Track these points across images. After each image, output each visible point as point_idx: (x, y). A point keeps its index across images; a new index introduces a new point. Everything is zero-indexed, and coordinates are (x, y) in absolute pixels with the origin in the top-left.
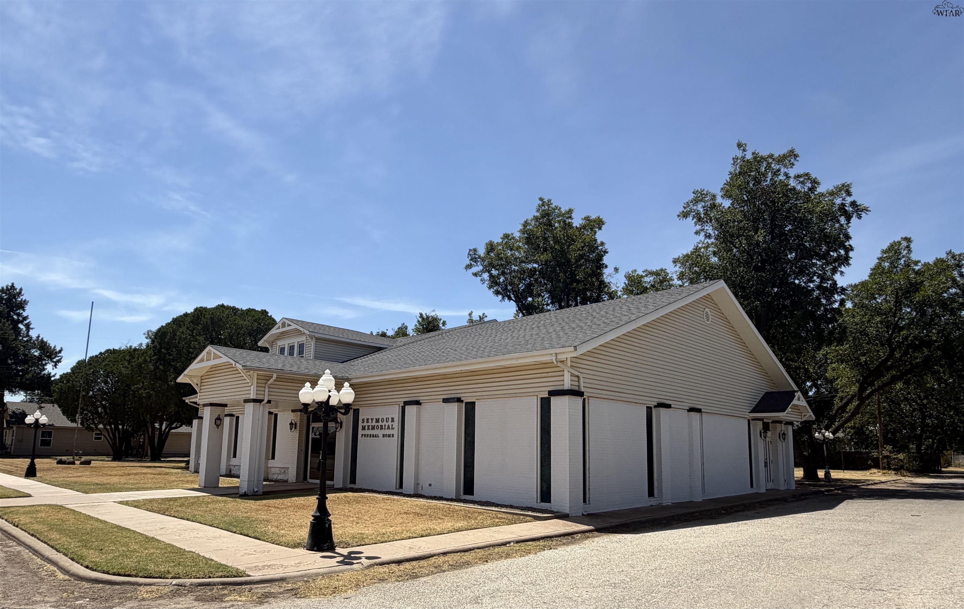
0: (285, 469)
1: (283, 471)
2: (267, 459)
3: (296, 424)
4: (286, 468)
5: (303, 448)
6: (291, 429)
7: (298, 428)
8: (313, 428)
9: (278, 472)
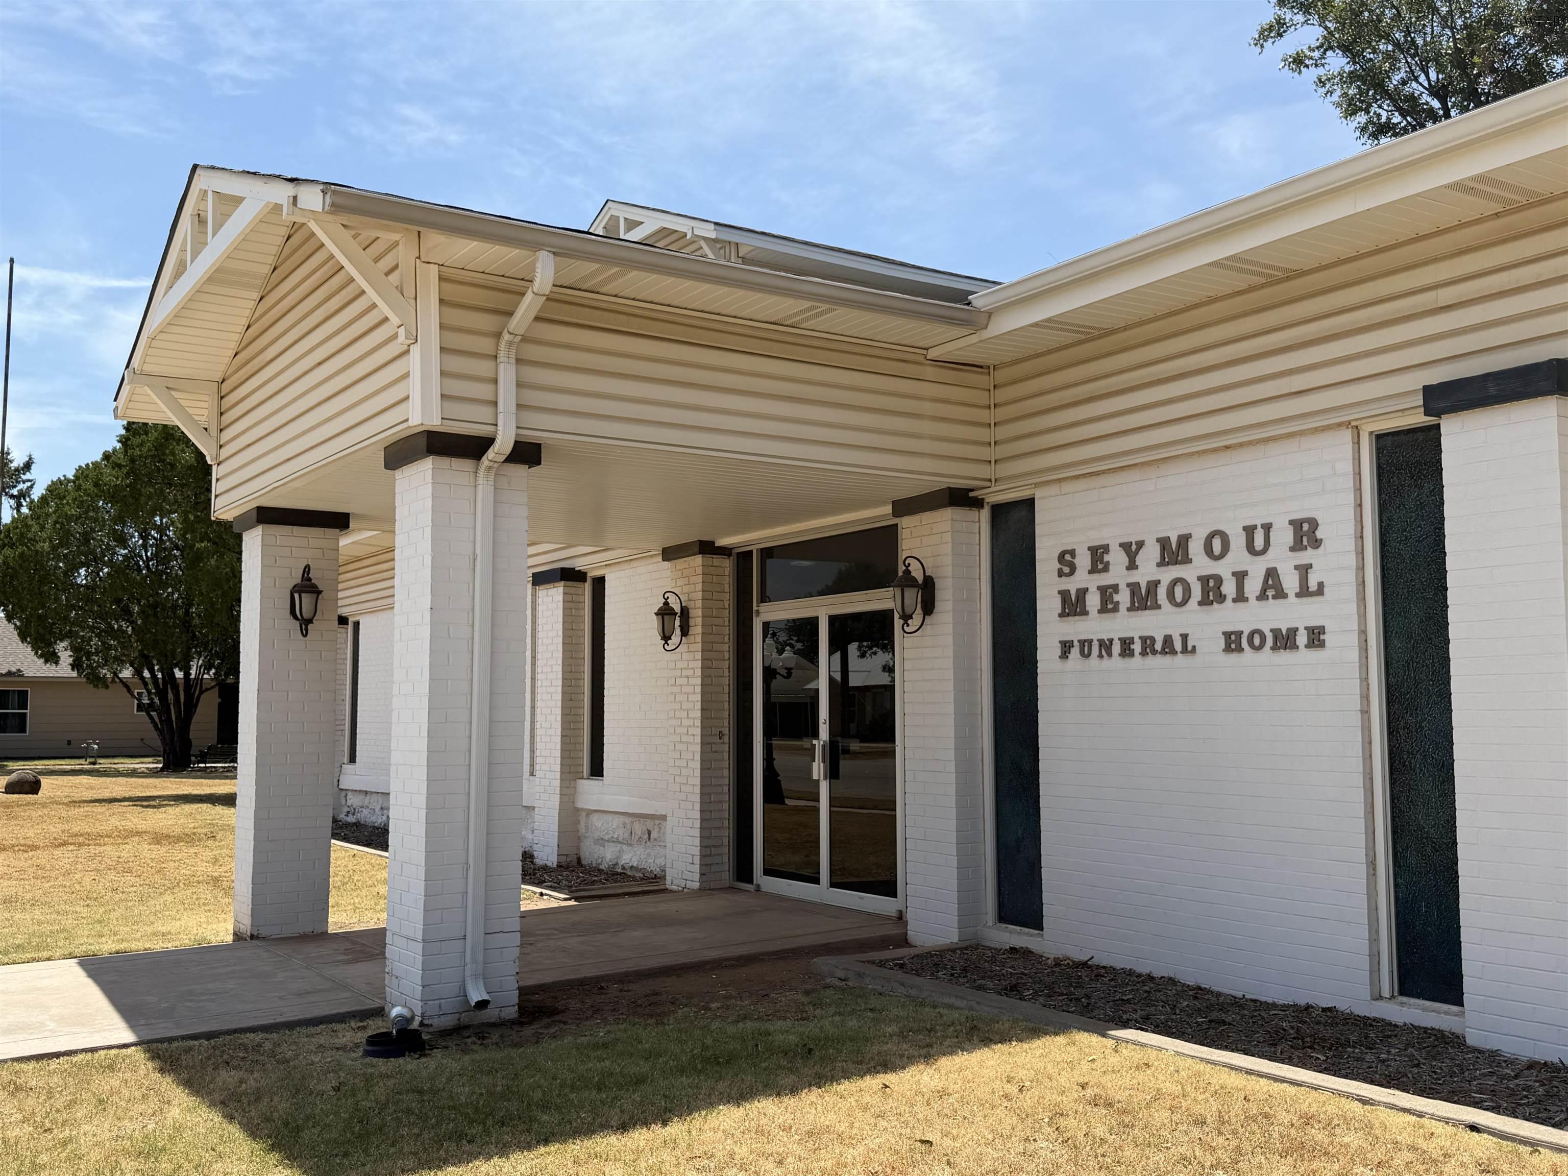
0: (649, 824)
1: (639, 828)
2: (569, 774)
3: (685, 612)
4: (652, 817)
5: (726, 721)
6: (666, 638)
7: (697, 629)
8: (766, 625)
9: (620, 833)
